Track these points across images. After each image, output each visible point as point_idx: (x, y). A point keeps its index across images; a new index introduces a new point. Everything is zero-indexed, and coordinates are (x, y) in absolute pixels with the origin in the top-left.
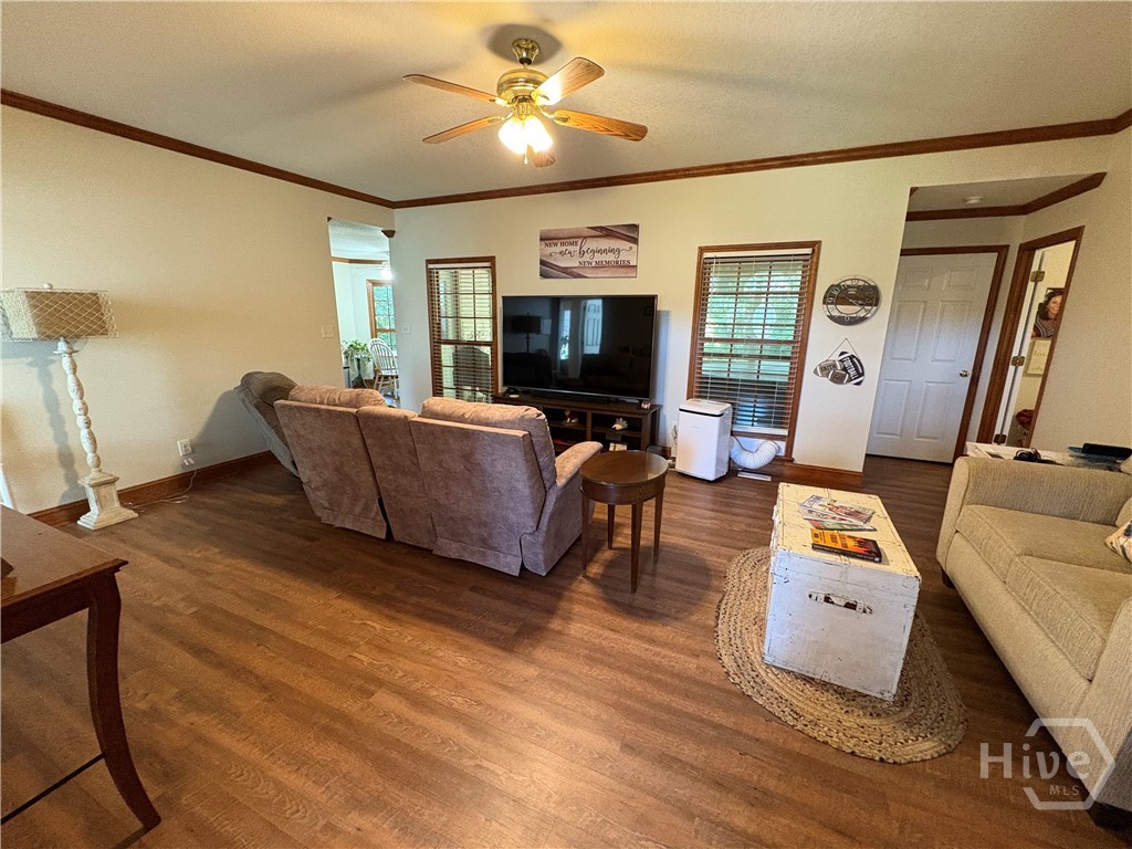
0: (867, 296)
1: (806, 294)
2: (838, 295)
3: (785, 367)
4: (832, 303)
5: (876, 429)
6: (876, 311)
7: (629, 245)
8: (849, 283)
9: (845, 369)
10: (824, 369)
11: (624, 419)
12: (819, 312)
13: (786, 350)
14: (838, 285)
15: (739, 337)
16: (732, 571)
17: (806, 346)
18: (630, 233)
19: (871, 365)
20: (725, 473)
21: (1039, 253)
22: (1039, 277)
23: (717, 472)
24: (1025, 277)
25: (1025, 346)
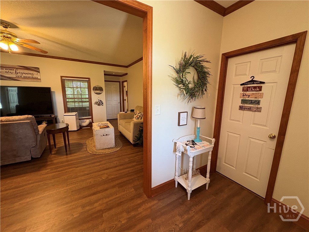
0: (101, 89)
1: (89, 88)
2: (96, 89)
3: (88, 103)
5: (108, 114)
6: (103, 92)
7: (36, 73)
8: (97, 86)
9: (100, 103)
10: (96, 103)
11: (46, 121)
12: (93, 92)
13: (87, 100)
14: (95, 87)
15: (75, 97)
16: (87, 142)
17: (91, 99)
18: (37, 70)
19: (104, 102)
20: (79, 128)
21: (124, 83)
22: (125, 87)
23: (77, 129)
24: (123, 87)
25: (126, 98)
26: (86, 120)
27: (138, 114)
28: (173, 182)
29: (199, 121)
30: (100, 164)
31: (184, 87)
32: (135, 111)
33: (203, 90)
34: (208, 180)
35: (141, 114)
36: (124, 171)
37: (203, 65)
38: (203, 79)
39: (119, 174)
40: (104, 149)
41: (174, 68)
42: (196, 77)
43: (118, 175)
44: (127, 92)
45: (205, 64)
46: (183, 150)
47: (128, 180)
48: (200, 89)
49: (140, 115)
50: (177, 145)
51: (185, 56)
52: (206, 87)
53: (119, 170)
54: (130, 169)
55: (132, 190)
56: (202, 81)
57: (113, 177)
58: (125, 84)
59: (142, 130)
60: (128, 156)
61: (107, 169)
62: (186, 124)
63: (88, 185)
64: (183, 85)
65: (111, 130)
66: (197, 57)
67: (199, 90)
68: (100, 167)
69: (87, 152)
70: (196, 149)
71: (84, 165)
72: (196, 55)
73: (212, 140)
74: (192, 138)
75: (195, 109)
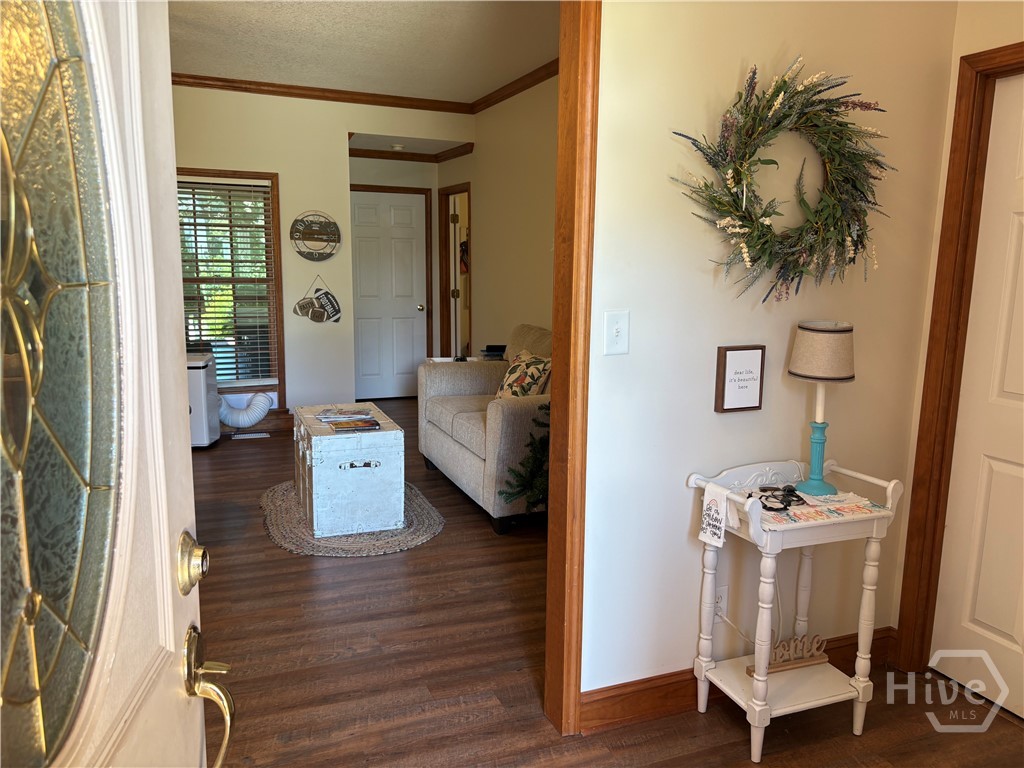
0: (328, 231)
1: (272, 228)
2: (306, 230)
4: (299, 239)
6: (339, 247)
8: (311, 218)
9: (322, 306)
10: (304, 307)
12: (289, 249)
13: (261, 289)
14: (302, 221)
16: (265, 501)
17: (281, 283)
19: (345, 300)
20: (218, 437)
21: (451, 198)
22: (455, 219)
23: (211, 439)
24: (446, 219)
25: (457, 281)
26: (250, 395)
27: (528, 366)
28: (684, 682)
29: (821, 391)
30: (337, 595)
31: (742, 231)
32: (509, 354)
33: (844, 240)
34: (862, 685)
35: (541, 367)
36: (453, 629)
37: (846, 120)
38: (849, 186)
39: (429, 639)
40: (350, 536)
41: (695, 142)
42: (813, 181)
43: (424, 644)
44: (465, 248)
45: (854, 117)
46: (734, 523)
47: (473, 667)
48: (829, 235)
49: (536, 375)
50: (707, 500)
51: (752, 85)
52: (863, 227)
53: (431, 625)
54: (483, 625)
55: (490, 703)
56: (840, 200)
57: (402, 648)
58: (458, 203)
59: (544, 443)
60: (470, 572)
61: (371, 617)
62: (759, 408)
63: (296, 668)
64: (742, 218)
65: (390, 442)
66: (814, 89)
67: (825, 241)
68: (339, 605)
69: (272, 545)
70: (795, 519)
71: (264, 596)
72: (806, 83)
73: (885, 489)
74: (787, 473)
75: (800, 331)
